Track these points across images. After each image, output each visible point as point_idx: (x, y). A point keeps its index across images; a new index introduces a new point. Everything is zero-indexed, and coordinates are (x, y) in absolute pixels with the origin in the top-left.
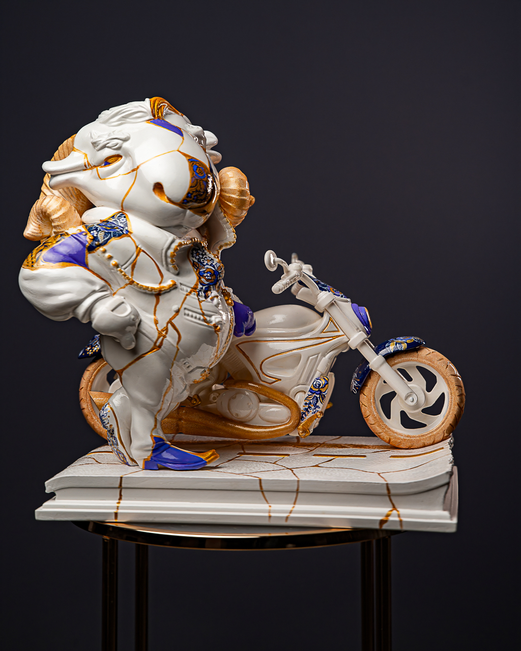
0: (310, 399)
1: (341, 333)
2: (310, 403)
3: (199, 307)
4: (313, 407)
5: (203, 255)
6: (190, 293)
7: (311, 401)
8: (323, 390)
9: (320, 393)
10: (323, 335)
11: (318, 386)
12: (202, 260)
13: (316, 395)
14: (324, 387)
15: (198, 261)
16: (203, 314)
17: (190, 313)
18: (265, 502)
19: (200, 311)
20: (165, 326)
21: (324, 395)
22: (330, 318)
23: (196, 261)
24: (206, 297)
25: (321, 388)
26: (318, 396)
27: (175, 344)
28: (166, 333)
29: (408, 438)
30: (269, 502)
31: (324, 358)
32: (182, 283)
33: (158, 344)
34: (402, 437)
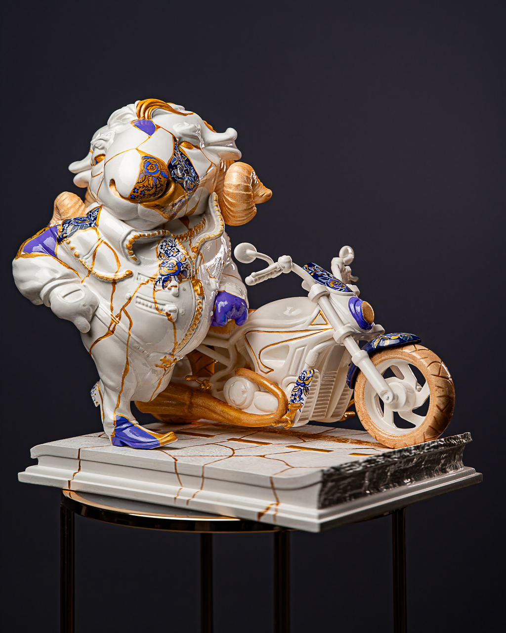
0: (296, 391)
1: (329, 326)
2: (296, 395)
3: (152, 296)
4: (298, 399)
5: (172, 247)
6: (148, 282)
7: (297, 393)
8: (307, 383)
9: (304, 385)
10: (311, 327)
11: (303, 378)
12: (169, 251)
13: (301, 387)
14: (308, 379)
15: (166, 253)
16: (156, 303)
17: (142, 301)
18: (179, 484)
19: (152, 300)
20: (119, 312)
21: (308, 388)
22: (320, 311)
23: (163, 252)
24: (164, 287)
25: (306, 380)
26: (302, 388)
27: (127, 330)
28: (119, 319)
29: (391, 438)
30: (183, 485)
31: (311, 350)
32: (140, 273)
33: (111, 329)
34: (386, 436)
